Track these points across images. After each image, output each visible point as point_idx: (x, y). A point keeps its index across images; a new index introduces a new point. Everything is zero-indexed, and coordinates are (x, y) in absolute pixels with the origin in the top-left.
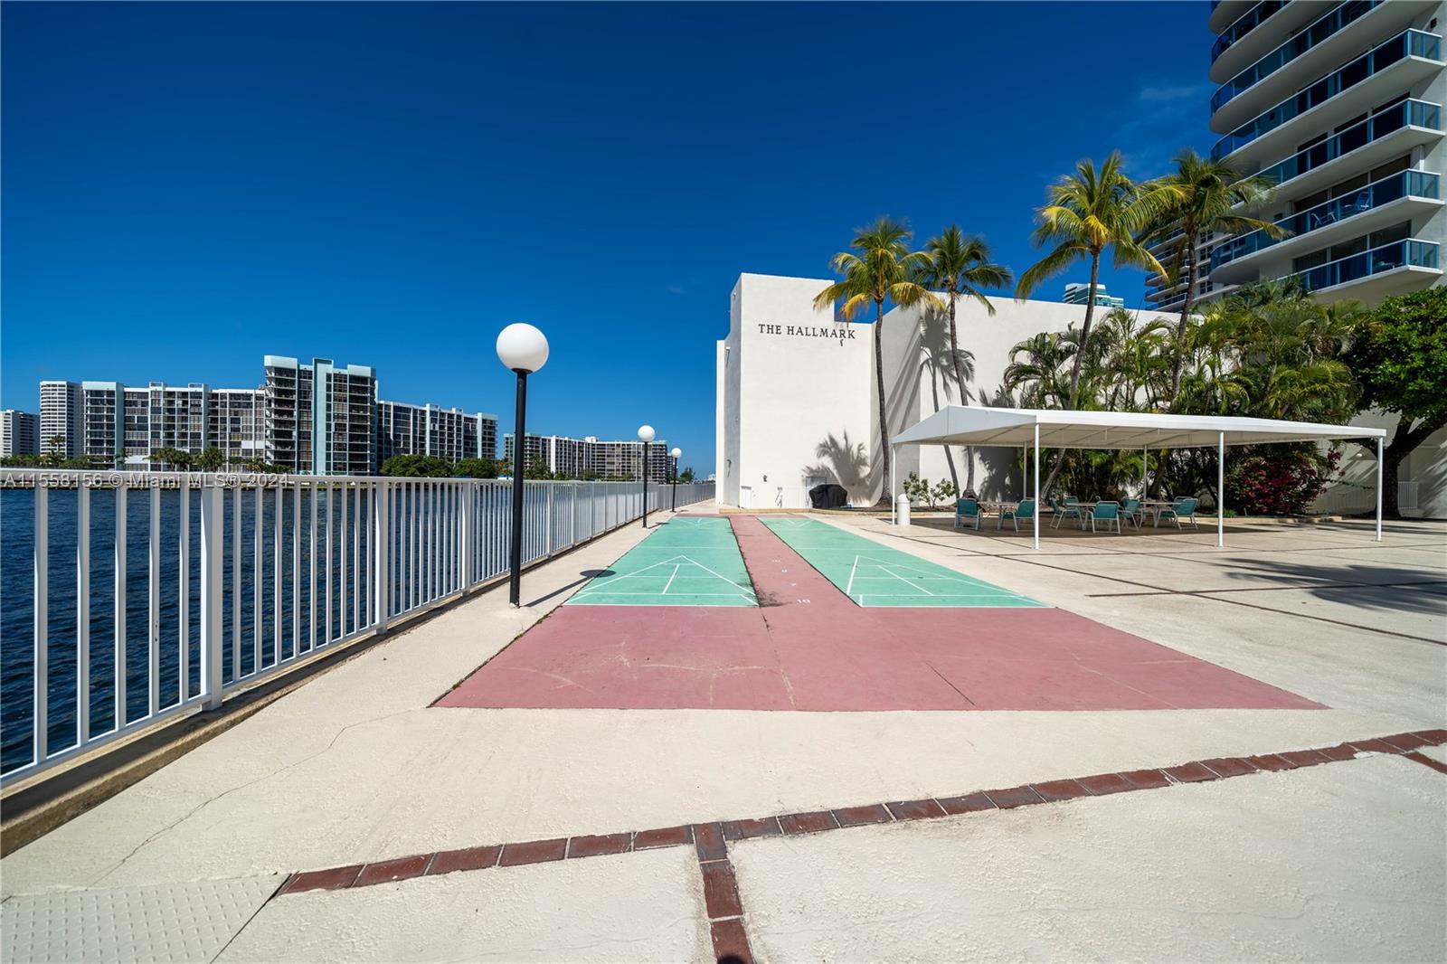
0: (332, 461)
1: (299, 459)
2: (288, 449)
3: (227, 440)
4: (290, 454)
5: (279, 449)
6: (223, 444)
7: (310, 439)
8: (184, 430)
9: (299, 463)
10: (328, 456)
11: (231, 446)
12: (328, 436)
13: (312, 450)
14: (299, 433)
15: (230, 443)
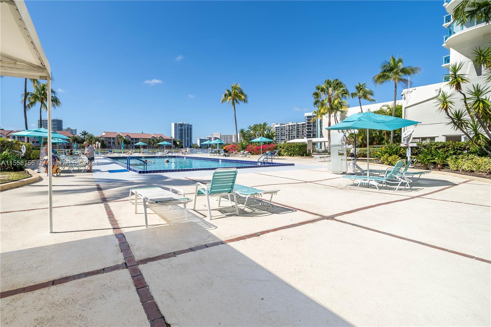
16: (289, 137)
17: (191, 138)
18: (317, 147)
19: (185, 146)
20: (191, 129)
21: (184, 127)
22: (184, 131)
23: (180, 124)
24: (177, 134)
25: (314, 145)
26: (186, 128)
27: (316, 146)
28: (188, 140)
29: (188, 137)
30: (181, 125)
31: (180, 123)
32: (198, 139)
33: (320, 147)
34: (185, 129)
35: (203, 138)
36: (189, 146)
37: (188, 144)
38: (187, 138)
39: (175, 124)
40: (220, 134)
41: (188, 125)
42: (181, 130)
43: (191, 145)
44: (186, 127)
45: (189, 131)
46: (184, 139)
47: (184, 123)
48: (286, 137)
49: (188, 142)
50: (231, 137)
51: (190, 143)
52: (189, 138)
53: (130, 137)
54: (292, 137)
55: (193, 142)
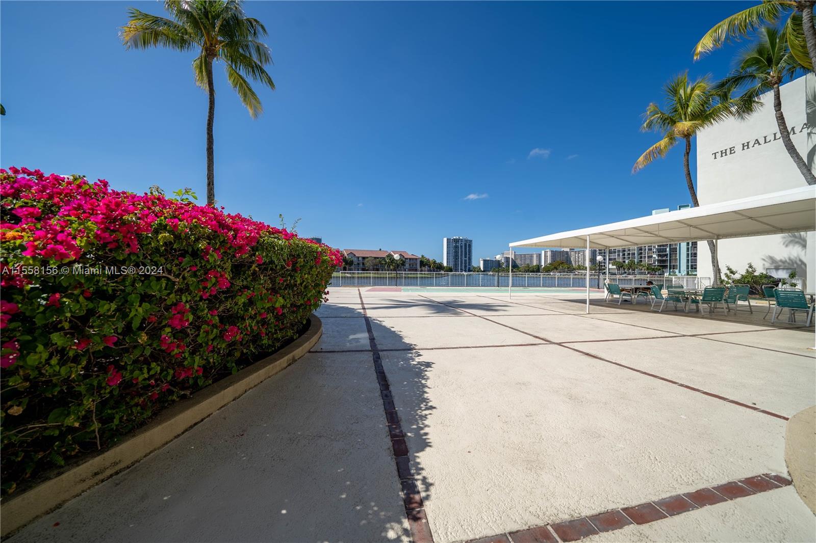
0: (690, 264)
1: (670, 263)
2: (664, 258)
3: (646, 255)
4: (665, 261)
5: (660, 258)
6: (645, 257)
7: (676, 251)
8: (629, 252)
9: (670, 265)
10: (688, 261)
11: (648, 258)
12: (688, 249)
13: (678, 258)
14: (670, 249)
15: (648, 256)
16: (624, 255)
17: (470, 259)
18: (680, 272)
19: (461, 269)
20: (470, 246)
21: (460, 243)
22: (460, 249)
23: (455, 239)
24: (451, 253)
25: (674, 269)
26: (464, 245)
27: (677, 271)
28: (465, 261)
29: (466, 257)
30: (456, 241)
31: (455, 237)
32: (481, 259)
33: (685, 273)
34: (461, 247)
35: (488, 259)
36: (467, 269)
37: (466, 266)
38: (464, 258)
39: (448, 239)
40: (515, 253)
41: (466, 241)
42: (456, 247)
43: (469, 268)
44: (463, 243)
45: (468, 248)
46: (460, 260)
47: (461, 238)
48: (619, 255)
49: (465, 263)
50: (532, 256)
51: (469, 265)
52: (467, 259)
53: (355, 255)
54: (629, 254)
55: (474, 264)
